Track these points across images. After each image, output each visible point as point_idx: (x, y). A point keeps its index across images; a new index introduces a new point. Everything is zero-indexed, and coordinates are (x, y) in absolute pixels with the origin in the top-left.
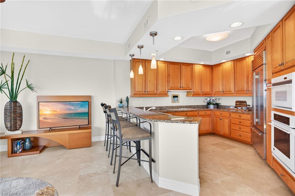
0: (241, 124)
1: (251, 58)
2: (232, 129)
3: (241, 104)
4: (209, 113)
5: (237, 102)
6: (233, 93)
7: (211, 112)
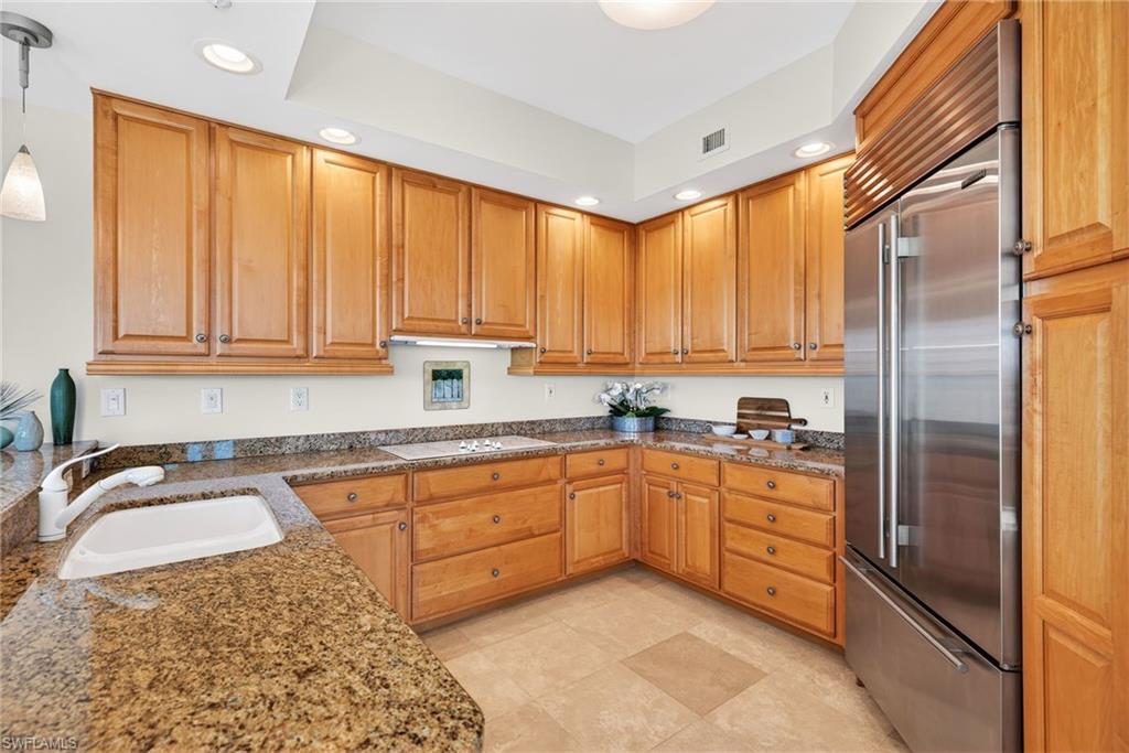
0: (777, 527)
1: (821, 175)
2: (728, 550)
3: (764, 413)
4: (616, 460)
5: (744, 403)
6: (731, 361)
7: (628, 454)
